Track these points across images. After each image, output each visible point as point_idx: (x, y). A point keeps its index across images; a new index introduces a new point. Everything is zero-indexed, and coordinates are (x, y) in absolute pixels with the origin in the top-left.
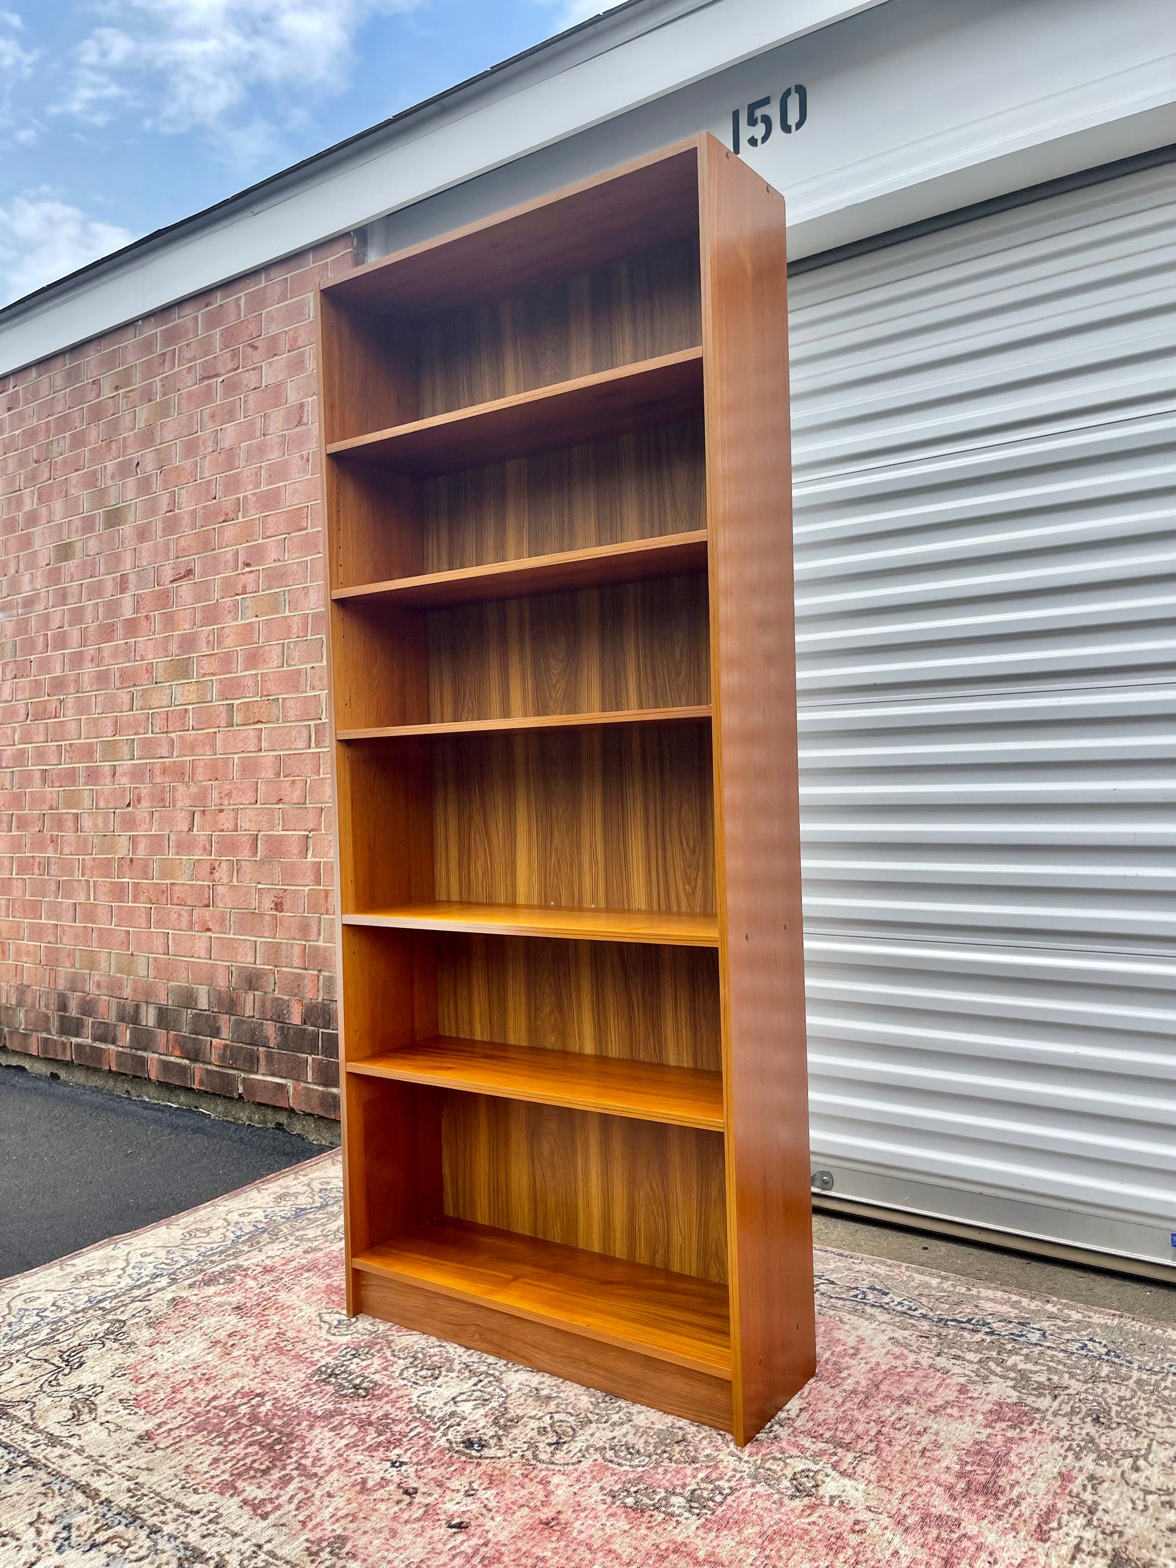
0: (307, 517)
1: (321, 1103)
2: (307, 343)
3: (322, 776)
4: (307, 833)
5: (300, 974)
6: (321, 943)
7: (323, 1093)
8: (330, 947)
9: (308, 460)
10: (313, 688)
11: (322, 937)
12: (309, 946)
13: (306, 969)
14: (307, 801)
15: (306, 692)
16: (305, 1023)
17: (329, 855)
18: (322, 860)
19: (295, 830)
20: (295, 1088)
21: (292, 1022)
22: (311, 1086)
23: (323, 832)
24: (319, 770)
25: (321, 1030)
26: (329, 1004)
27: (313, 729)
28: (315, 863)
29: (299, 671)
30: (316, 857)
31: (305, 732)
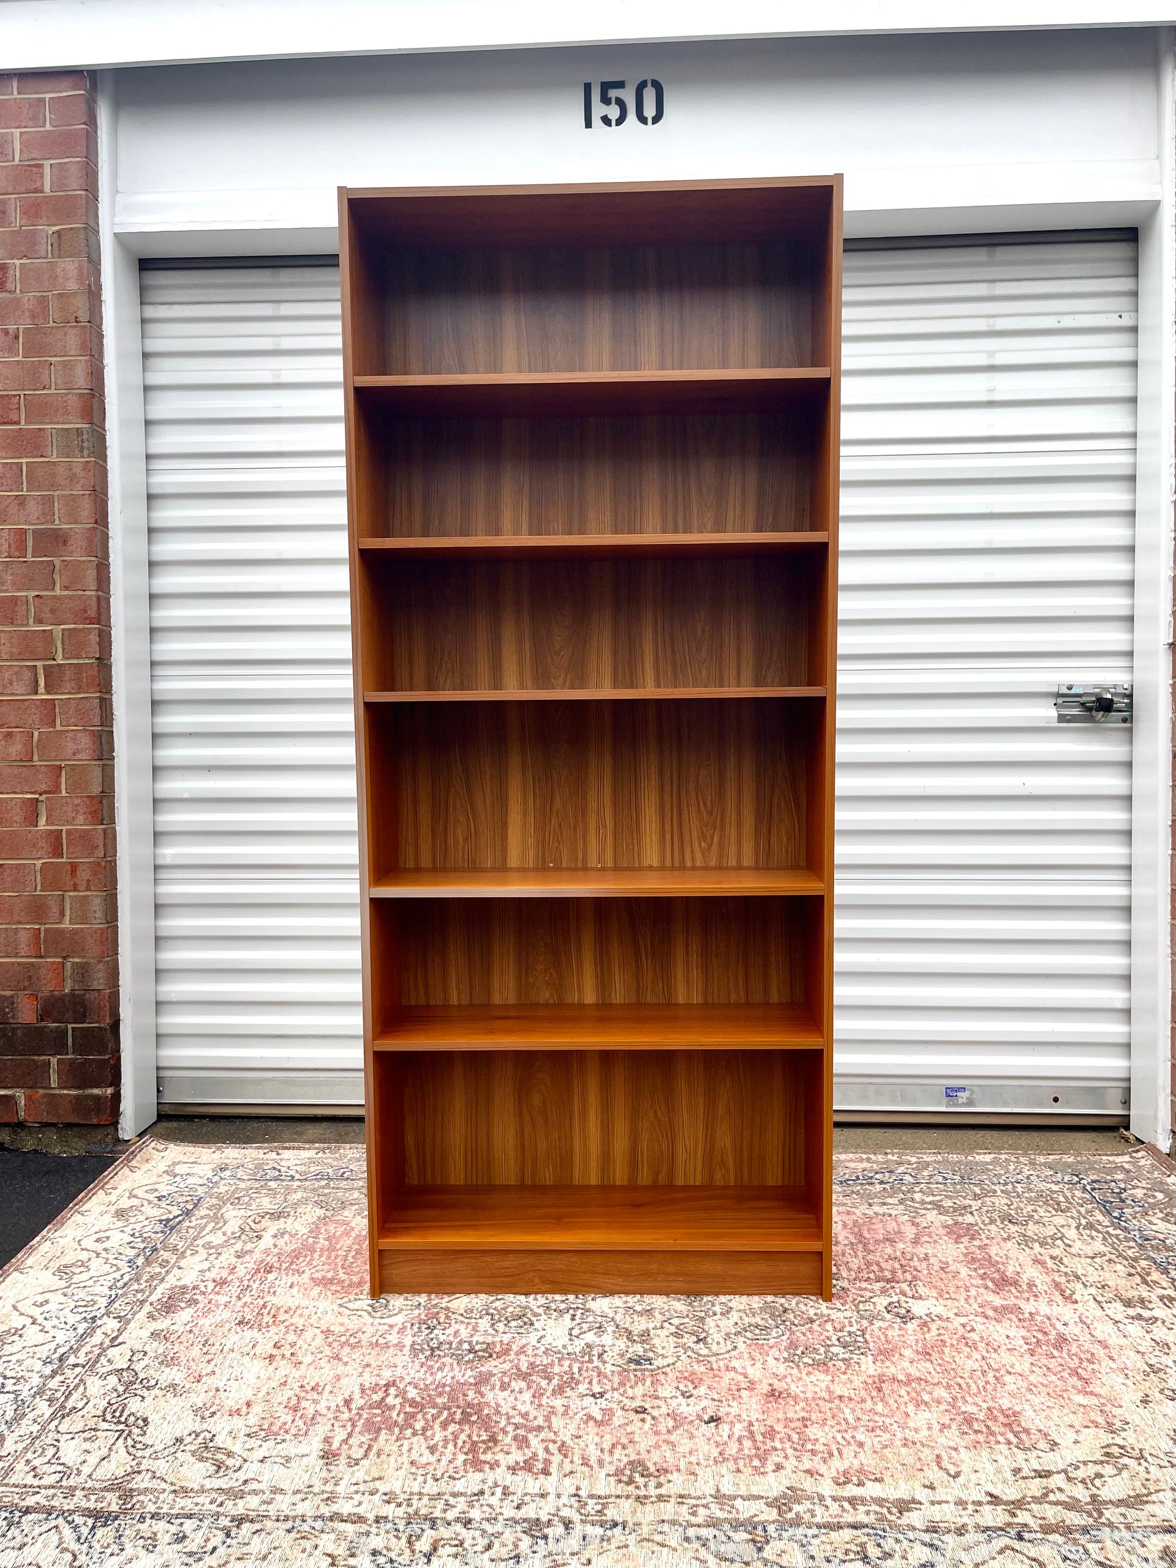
0: (19, 409)
1: (74, 1110)
2: (10, 190)
3: (58, 728)
4: (37, 796)
5: (32, 964)
6: (66, 925)
7: (77, 1097)
8: (82, 929)
9: (17, 337)
10: (39, 621)
11: (67, 918)
12: (46, 930)
13: (41, 957)
14: (36, 757)
15: (27, 625)
16: (42, 1020)
17: (77, 822)
18: (64, 828)
19: (16, 793)
20: (29, 1098)
21: (20, 1021)
22: (57, 1092)
23: (64, 793)
24: (54, 720)
25: (70, 1026)
26: (84, 995)
27: (41, 671)
28: (52, 831)
29: (15, 600)
30: (53, 824)
31: (27, 675)
